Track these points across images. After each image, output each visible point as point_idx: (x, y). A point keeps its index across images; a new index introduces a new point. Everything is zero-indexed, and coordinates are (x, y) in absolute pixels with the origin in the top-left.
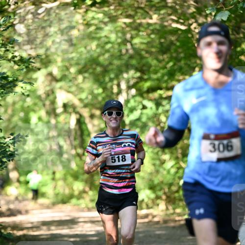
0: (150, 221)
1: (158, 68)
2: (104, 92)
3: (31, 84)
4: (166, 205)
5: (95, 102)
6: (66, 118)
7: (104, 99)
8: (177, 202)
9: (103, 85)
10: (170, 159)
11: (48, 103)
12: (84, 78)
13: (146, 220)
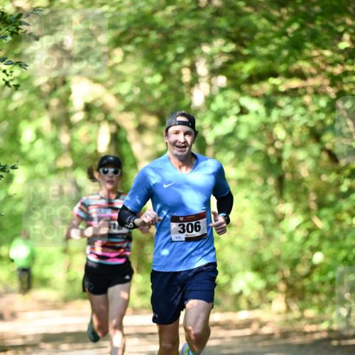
0: (255, 334)
1: (270, 35)
2: (163, 81)
3: (20, 64)
4: (286, 302)
5: (146, 100)
6: (90, 132)
7: (164, 94)
8: (308, 296)
9: (163, 68)
10: (294, 212)
11: (54, 102)
12: (127, 53)
13: (247, 332)
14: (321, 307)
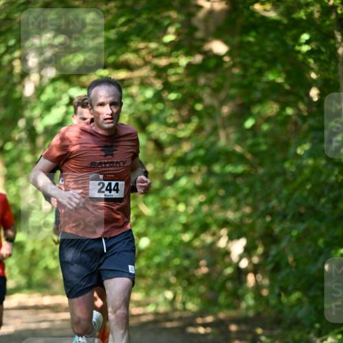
14: (148, 290)
